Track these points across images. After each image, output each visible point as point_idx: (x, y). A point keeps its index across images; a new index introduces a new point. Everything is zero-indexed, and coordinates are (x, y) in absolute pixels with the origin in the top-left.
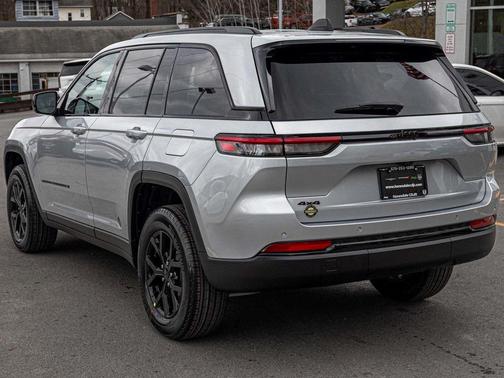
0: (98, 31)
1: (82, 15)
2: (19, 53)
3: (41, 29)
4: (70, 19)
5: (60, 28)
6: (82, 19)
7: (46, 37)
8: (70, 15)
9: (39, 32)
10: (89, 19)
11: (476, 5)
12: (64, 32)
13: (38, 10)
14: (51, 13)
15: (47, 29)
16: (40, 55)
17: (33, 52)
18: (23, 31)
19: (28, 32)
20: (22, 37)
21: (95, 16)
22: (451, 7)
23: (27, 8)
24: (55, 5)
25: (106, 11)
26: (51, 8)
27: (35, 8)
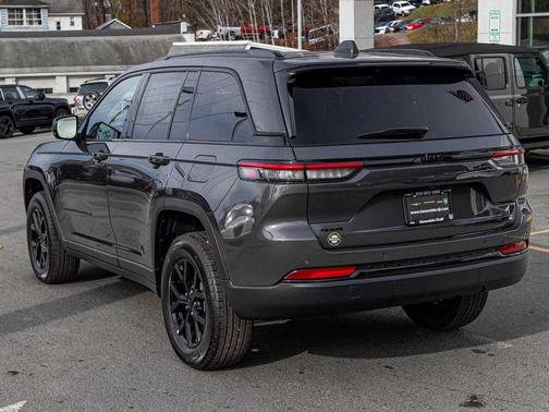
0: (93, 42)
1: (72, 24)
2: (5, 67)
3: (29, 40)
4: (59, 28)
5: (50, 39)
6: (72, 28)
7: (34, 49)
8: (58, 23)
9: (27, 44)
10: (80, 28)
11: (522, 12)
12: (54, 43)
13: (25, 18)
14: (40, 23)
15: (35, 39)
16: (28, 69)
17: (21, 66)
18: (9, 42)
19: (14, 44)
20: (8, 49)
21: (87, 25)
22: (495, 14)
23: (13, 17)
24: (44, 13)
25: (98, 19)
26: (39, 16)
27: (22, 17)
